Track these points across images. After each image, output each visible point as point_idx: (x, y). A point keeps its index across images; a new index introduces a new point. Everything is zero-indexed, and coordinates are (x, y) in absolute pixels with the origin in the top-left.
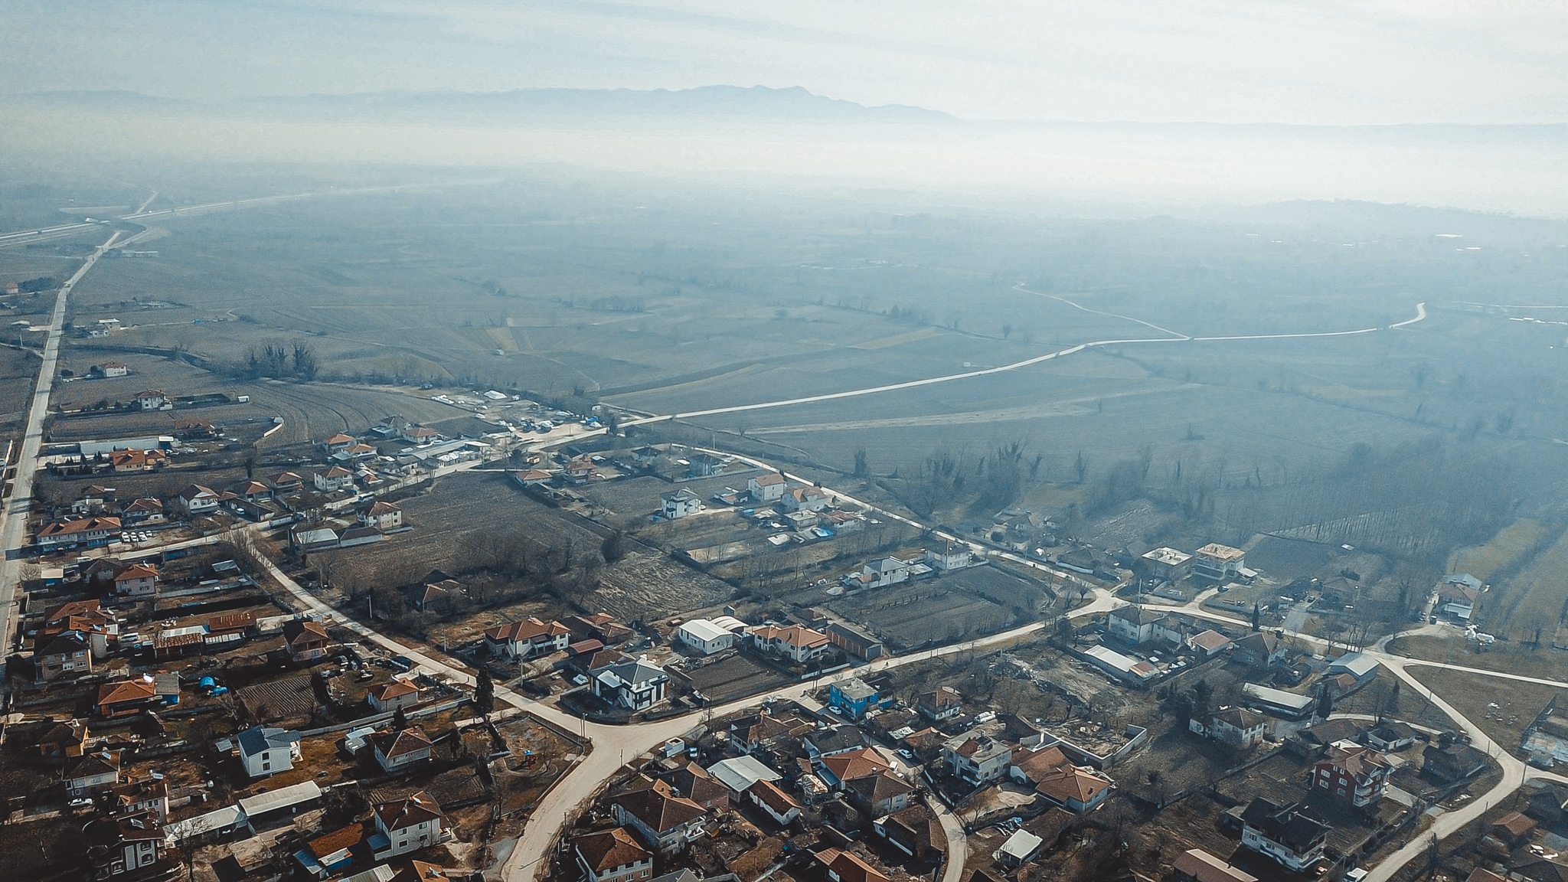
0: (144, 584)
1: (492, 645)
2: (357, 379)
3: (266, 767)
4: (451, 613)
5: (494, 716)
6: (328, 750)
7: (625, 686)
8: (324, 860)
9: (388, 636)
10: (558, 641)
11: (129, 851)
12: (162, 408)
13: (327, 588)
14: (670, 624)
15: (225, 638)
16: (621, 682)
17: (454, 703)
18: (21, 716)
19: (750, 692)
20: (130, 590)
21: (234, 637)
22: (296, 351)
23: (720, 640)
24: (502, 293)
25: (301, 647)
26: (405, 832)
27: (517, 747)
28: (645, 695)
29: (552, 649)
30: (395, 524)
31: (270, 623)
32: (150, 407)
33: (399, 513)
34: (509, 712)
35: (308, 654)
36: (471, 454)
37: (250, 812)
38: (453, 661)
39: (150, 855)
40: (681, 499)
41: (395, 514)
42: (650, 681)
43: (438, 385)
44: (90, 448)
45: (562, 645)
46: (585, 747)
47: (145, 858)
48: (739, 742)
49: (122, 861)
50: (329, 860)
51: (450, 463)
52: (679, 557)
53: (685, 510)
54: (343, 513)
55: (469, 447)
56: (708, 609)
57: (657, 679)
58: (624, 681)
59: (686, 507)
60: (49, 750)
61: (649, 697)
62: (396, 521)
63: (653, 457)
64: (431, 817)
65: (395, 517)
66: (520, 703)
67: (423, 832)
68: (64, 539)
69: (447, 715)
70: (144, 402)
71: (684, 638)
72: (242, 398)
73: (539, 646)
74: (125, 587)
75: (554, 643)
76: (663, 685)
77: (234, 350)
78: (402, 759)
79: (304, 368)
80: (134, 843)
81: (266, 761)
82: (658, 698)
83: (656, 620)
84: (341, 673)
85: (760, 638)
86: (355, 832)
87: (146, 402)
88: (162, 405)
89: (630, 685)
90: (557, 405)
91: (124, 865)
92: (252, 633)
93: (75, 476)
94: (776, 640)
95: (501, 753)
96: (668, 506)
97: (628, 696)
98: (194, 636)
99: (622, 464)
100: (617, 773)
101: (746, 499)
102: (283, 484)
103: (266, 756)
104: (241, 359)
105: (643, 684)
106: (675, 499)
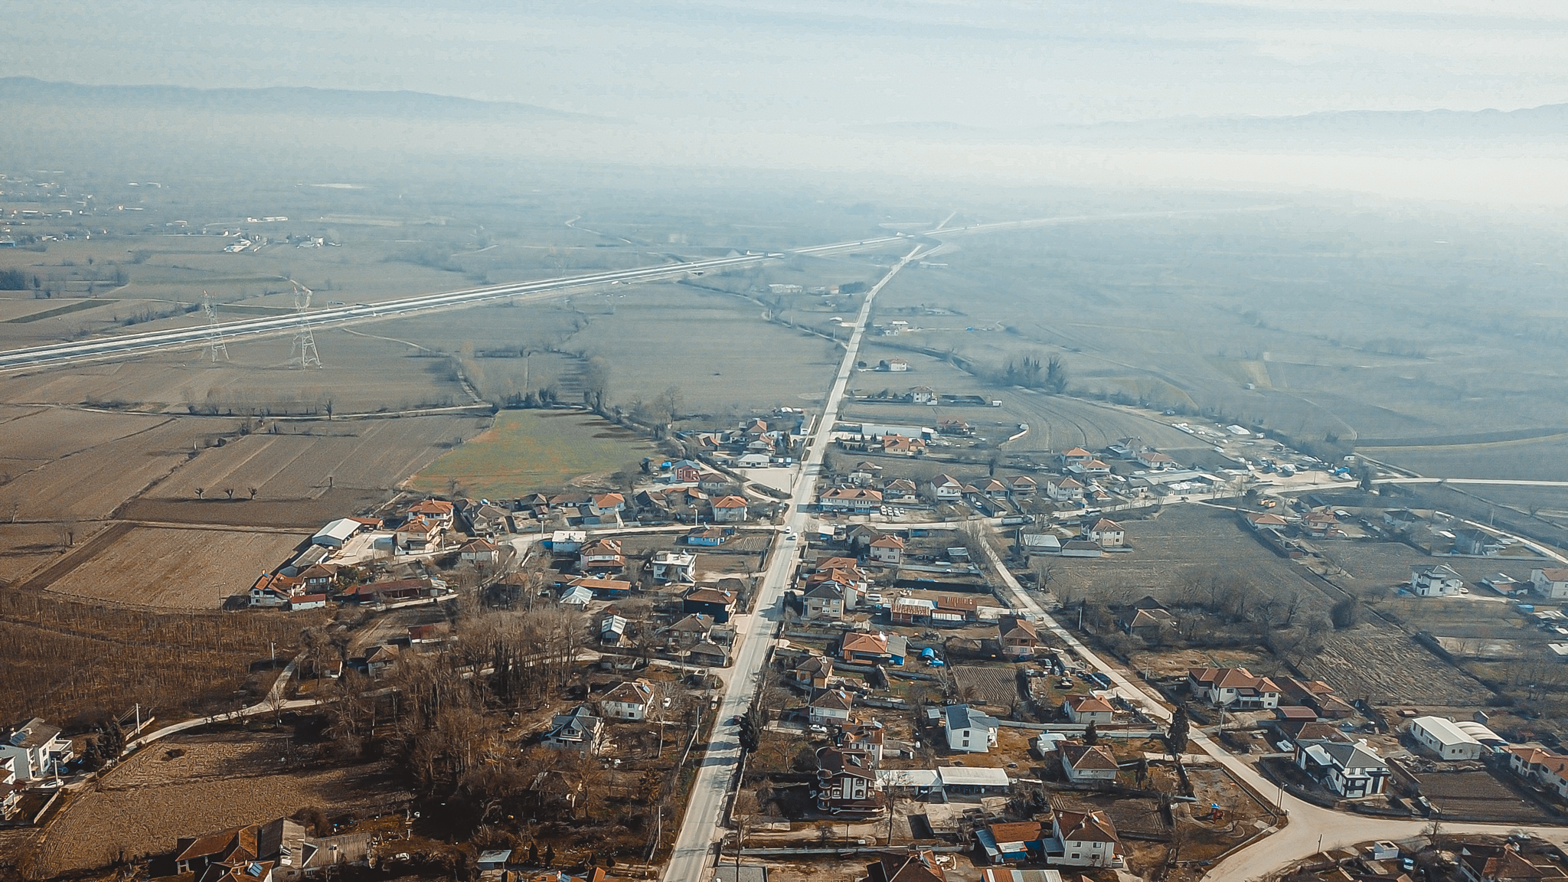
0: (892, 554)
1: (1194, 685)
2: (1101, 397)
3: (966, 743)
4: (1157, 643)
5: (1186, 758)
6: (1021, 745)
7: (1335, 766)
8: (1002, 846)
9: (1092, 651)
10: (1266, 699)
11: (847, 781)
12: (929, 403)
13: (1045, 592)
14: (1401, 714)
15: (948, 617)
16: (1331, 761)
17: (1147, 733)
18: (788, 643)
19: (1494, 818)
20: (880, 557)
21: (957, 618)
22: (1050, 364)
23: (1462, 748)
24: (1262, 325)
25: (1011, 641)
26: (1079, 845)
27: (1202, 795)
28: (1358, 783)
29: (1258, 706)
30: (1116, 543)
31: (988, 613)
32: (919, 400)
33: (1122, 533)
34: (1202, 759)
35: (1017, 650)
36: (1203, 487)
37: (947, 780)
38: (1152, 691)
39: (862, 791)
40: (1437, 576)
41: (1118, 534)
42: (1367, 770)
43: (1181, 412)
44: (869, 429)
45: (1270, 704)
46: (1280, 820)
47: (858, 792)
48: (1470, 871)
49: (840, 789)
50: (1007, 848)
51: (1180, 492)
52: (1426, 642)
53: (1441, 590)
54: (1069, 523)
55: (1202, 480)
56: (1455, 709)
57: (1375, 770)
58: (1335, 761)
59: (1442, 586)
60: (803, 677)
61: (1363, 787)
62: (1117, 540)
63: (1410, 523)
64: (1107, 839)
65: (1117, 537)
66: (1214, 752)
67: (1096, 851)
68: (839, 503)
69: (1138, 743)
70: (916, 396)
71: (1417, 734)
72: (996, 403)
73: (1245, 699)
74: (878, 553)
75: (1261, 700)
76: (1382, 778)
77: (996, 357)
78: (1087, 774)
79: (1055, 380)
80: (852, 777)
81: (966, 739)
82: (1374, 790)
83: (1386, 704)
84: (1044, 676)
85: (1518, 758)
86: (1033, 829)
87: (918, 397)
88: (930, 400)
89: (1342, 767)
90: (1305, 449)
91: (842, 792)
92: (971, 618)
93: (854, 452)
94: (1541, 768)
95: (1186, 798)
96: (1420, 580)
97: (1337, 779)
98: (925, 609)
99: (1369, 525)
100: (1312, 857)
101: (1525, 591)
102: (1019, 486)
103: (966, 734)
104: (1000, 366)
105: (1358, 771)
106: (1429, 574)
